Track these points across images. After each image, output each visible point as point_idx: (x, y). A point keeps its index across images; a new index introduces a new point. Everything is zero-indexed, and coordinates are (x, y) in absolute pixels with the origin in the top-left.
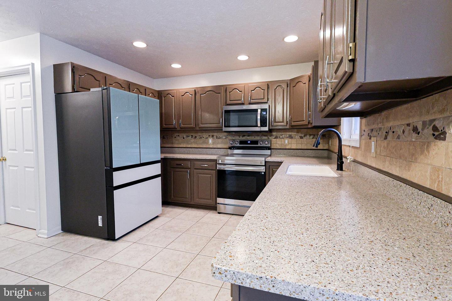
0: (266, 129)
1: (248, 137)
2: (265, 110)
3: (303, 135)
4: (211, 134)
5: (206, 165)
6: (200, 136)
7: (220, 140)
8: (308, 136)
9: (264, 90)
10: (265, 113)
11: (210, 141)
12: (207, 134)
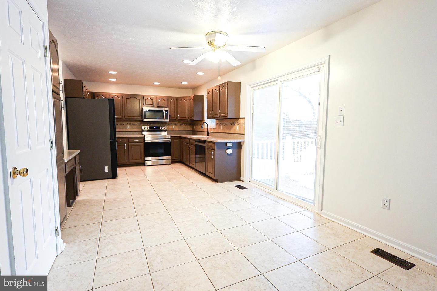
0: (168, 120)
1: (153, 125)
2: (167, 111)
3: (181, 124)
4: (129, 122)
5: (137, 140)
6: (120, 123)
7: (135, 126)
8: (184, 124)
9: (165, 100)
10: (167, 113)
11: (129, 127)
12: (126, 122)
